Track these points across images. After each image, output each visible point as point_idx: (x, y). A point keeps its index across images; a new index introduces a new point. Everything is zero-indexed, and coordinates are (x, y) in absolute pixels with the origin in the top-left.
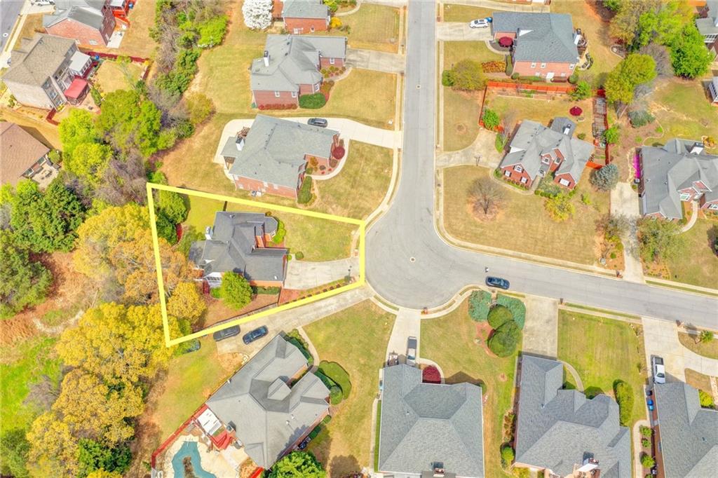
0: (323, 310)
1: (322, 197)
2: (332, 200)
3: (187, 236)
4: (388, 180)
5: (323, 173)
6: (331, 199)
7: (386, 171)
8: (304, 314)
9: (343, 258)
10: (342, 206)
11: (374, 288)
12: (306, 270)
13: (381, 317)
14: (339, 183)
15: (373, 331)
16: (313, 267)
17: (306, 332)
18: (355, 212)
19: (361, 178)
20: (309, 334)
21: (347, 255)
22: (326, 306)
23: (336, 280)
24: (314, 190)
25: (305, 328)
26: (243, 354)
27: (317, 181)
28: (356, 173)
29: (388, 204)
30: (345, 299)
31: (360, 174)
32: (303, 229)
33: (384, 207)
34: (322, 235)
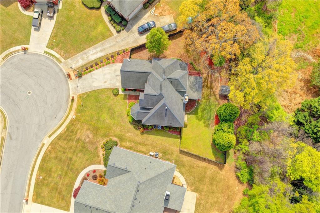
0: (99, 49)
1: (97, 148)
2: (89, 145)
3: (210, 119)
4: (41, 168)
5: (94, 171)
6: (89, 147)
7: (41, 177)
8: (112, 46)
9: (83, 94)
10: (81, 140)
11: (61, 70)
12: (111, 80)
13: (57, 45)
14: (82, 163)
15: (64, 35)
16: (106, 84)
17: (111, 32)
18: (71, 136)
19: (63, 169)
20: (109, 30)
21: (80, 97)
22: (96, 53)
23: (89, 74)
25: (111, 34)
26: (155, 15)
27: (100, 164)
29: (44, 144)
30: (83, 59)
31: (64, 174)
32: (114, 118)
33: (47, 141)
34: (98, 113)
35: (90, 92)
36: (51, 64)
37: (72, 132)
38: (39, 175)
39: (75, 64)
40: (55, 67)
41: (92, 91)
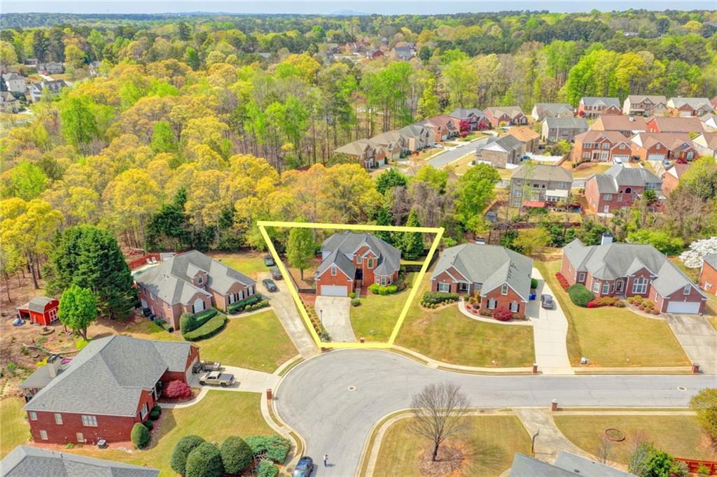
5: (468, 307)
7: (493, 362)
8: (288, 311)
12: (339, 309)
13: (272, 361)
14: (459, 321)
15: (256, 355)
16: (343, 313)
17: (266, 312)
19: (474, 339)
20: (263, 313)
22: (294, 324)
24: (444, 305)
25: (270, 311)
27: (457, 305)
28: (479, 334)
29: (439, 367)
30: (301, 337)
31: (480, 338)
33: (433, 364)
34: (385, 319)
35: (354, 329)
36: (302, 369)
37: (416, 341)
38: (492, 366)
39: (307, 345)
40: (309, 365)
41: (352, 326)
